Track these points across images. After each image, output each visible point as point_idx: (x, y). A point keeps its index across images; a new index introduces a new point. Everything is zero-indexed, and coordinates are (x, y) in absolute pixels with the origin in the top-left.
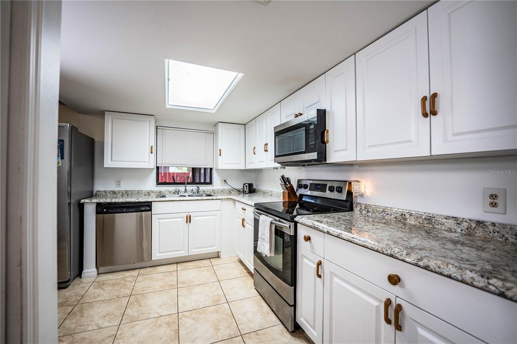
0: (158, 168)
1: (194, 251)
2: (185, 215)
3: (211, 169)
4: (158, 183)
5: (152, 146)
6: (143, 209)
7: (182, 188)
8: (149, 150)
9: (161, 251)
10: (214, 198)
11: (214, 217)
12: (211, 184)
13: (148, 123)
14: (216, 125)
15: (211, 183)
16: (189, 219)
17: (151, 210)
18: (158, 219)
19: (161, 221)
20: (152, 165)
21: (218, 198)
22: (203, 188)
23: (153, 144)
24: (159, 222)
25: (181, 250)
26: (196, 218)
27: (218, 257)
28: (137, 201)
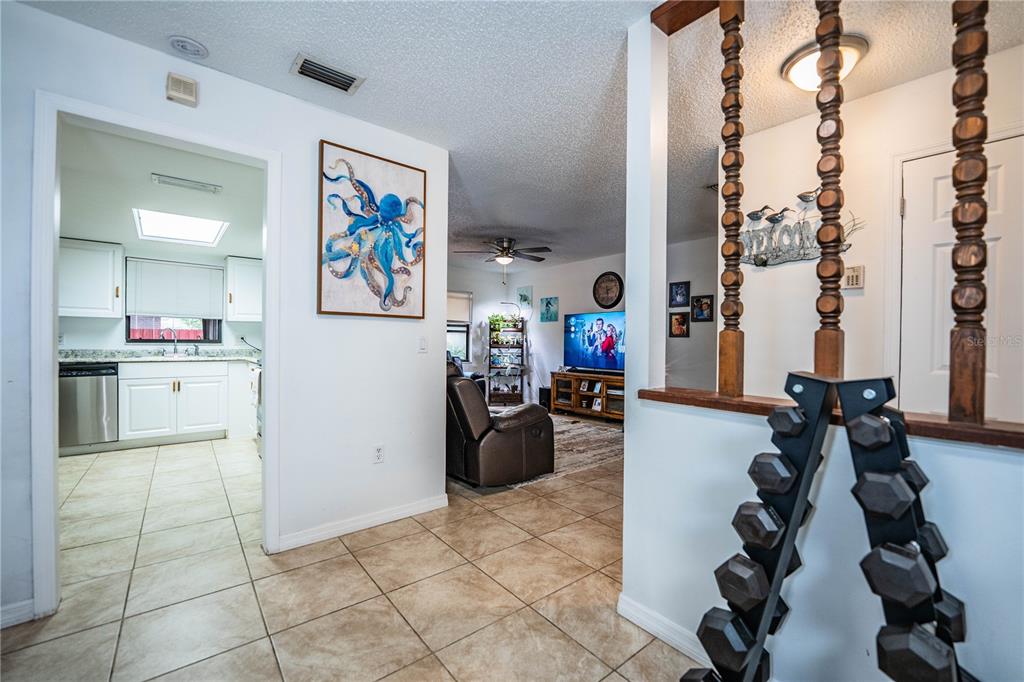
0: (128, 318)
1: (186, 429)
2: (171, 381)
3: (220, 321)
4: (129, 339)
5: (117, 288)
6: (104, 371)
7: (169, 347)
8: (111, 292)
9: (133, 428)
10: (217, 359)
11: (216, 384)
12: (220, 342)
13: (111, 254)
14: (226, 259)
15: (219, 340)
16: (177, 387)
17: (116, 374)
18: (129, 386)
19: (133, 388)
20: (119, 313)
21: (224, 359)
22: (203, 347)
23: (120, 283)
24: (130, 391)
25: (165, 428)
26: (189, 385)
27: (225, 438)
28: (94, 361)
